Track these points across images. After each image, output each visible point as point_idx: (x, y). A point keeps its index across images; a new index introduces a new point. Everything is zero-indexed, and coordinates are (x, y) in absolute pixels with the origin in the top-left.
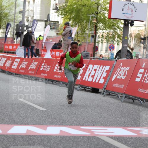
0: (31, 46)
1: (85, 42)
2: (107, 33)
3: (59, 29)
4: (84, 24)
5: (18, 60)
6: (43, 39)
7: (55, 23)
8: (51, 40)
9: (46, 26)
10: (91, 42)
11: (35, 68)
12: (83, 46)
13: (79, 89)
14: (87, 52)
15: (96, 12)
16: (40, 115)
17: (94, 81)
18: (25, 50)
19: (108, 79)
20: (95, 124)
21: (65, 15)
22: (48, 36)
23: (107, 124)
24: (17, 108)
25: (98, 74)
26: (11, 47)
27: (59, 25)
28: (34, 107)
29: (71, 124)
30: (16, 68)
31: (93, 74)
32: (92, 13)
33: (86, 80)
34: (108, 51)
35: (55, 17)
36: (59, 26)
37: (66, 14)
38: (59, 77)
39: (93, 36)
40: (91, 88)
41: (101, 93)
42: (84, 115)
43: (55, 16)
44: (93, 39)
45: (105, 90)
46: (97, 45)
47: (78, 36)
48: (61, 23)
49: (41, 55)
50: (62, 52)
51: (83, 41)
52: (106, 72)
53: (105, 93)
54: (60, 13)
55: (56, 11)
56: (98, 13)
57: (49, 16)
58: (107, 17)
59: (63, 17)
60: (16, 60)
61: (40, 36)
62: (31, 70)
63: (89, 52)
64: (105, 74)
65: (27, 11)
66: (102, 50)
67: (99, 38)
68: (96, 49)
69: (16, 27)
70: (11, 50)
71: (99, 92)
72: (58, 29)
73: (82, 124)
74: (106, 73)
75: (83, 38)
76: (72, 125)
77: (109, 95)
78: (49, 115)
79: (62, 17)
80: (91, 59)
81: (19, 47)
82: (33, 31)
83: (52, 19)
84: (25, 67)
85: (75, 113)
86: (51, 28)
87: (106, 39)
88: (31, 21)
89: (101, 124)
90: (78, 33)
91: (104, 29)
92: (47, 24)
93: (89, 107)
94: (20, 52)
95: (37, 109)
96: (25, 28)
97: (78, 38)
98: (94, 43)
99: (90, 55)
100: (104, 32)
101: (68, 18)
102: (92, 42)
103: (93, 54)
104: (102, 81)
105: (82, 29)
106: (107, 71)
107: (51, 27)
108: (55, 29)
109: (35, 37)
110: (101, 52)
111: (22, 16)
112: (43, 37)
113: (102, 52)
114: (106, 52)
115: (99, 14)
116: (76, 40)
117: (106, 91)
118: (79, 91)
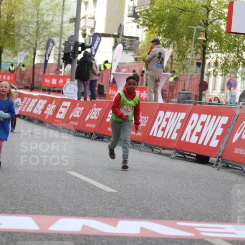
0: (90, 79)
1: (185, 74)
2: (224, 59)
3: (139, 50)
4: (182, 43)
5: (68, 104)
6: (111, 68)
7: (131, 39)
8: (124, 70)
9: (116, 44)
10: (195, 74)
11: (96, 118)
12: (182, 81)
13: (174, 156)
14: (188, 92)
15: (205, 22)
16: (106, 201)
17: (200, 143)
18: (79, 86)
19: (225, 140)
20: (203, 218)
21: (149, 26)
22: (119, 63)
23: (223, 218)
24: (66, 187)
25: (208, 131)
26: (54, 81)
27: (139, 43)
28: (95, 187)
29: (159, 217)
30: (63, 118)
31: (199, 131)
32: (197, 24)
33: (187, 140)
34: (225, 91)
35: (131, 29)
36: (138, 46)
37: (152, 25)
38: (140, 134)
39: (198, 64)
40: (195, 155)
41: (213, 164)
42: (183, 202)
43: (132, 27)
44: (199, 69)
45: (220, 159)
46: (205, 79)
47: (172, 64)
48: (142, 41)
49: (107, 95)
50: (145, 91)
51: (182, 72)
52: (221, 127)
53: (220, 165)
54: (141, 23)
55: (134, 18)
56: (208, 23)
57: (122, 27)
58: (225, 31)
59: (147, 30)
60: (64, 104)
61: (107, 62)
62: (90, 121)
63: (192, 92)
64: (219, 131)
65: (83, 18)
66: (214, 89)
67: (210, 68)
68: (204, 86)
69: (63, 47)
70: (55, 86)
71: (209, 161)
72: (137, 50)
73: (179, 217)
74: (222, 129)
75: (181, 67)
76: (161, 219)
77: (228, 167)
78: (121, 200)
79: (145, 29)
80: (195, 103)
81: (68, 81)
82: (94, 53)
83: (127, 32)
84: (79, 116)
85: (167, 197)
86: (125, 48)
87: (222, 68)
88: (89, 36)
89: (213, 218)
90: (173, 58)
91: (218, 52)
92: (118, 42)
93: (191, 188)
94: (71, 89)
95: (100, 190)
96: (80, 49)
97: (172, 67)
98: (200, 77)
99: (193, 98)
100: (218, 57)
101: (156, 32)
102: (197, 74)
103: (198, 95)
104: (214, 143)
105: (181, 52)
106: (223, 126)
107: (124, 46)
108: (131, 50)
109: (98, 65)
110: (212, 92)
111: (74, 28)
112: (111, 64)
113: (214, 91)
114: (221, 93)
115: (210, 26)
116: (170, 69)
117: (222, 160)
118: (174, 161)
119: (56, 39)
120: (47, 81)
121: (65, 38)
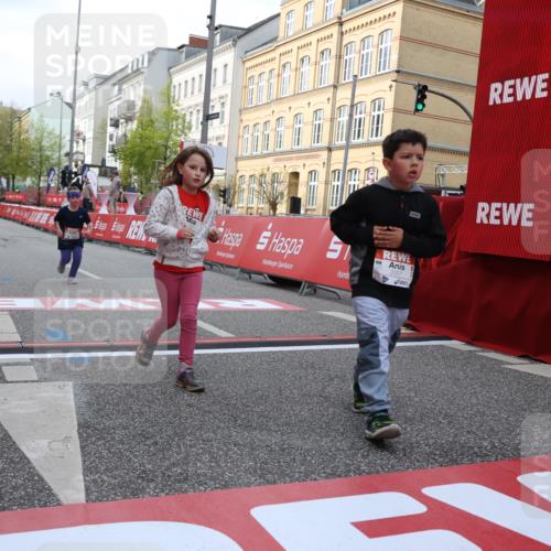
7: (111, 169)
26: (55, 200)
38: (101, 235)
83: (108, 164)
119: (56, 169)
120: (50, 199)
121: (62, 168)
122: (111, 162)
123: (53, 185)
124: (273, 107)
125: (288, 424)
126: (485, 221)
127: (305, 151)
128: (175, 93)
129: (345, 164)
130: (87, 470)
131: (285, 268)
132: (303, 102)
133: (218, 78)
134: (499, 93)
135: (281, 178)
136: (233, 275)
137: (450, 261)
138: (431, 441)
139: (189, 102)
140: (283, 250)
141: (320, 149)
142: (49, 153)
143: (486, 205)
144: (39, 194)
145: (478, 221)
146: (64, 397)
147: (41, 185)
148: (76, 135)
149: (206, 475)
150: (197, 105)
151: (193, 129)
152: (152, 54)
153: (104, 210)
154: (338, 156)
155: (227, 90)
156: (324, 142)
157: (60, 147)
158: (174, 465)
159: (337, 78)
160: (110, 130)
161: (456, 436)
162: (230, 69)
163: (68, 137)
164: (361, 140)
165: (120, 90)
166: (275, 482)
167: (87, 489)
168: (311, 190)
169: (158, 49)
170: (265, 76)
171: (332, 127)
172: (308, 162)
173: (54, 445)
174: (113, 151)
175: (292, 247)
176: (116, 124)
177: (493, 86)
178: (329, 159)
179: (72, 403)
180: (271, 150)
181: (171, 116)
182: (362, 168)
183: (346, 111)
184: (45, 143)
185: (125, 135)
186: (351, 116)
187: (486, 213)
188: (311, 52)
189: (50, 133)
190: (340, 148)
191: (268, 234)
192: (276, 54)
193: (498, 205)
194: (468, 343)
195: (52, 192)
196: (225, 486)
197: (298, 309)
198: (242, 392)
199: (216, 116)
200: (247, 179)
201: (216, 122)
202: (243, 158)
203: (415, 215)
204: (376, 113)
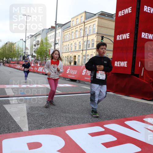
7: (34, 56)
26: (22, 63)
38: (32, 70)
98: (45, 61)
120: (20, 63)
121: (23, 56)
122: (34, 54)
123: (21, 59)
124: (70, 41)
125: (74, 112)
126: (117, 66)
127: (77, 51)
128: (48, 39)
129: (86, 54)
130: (29, 123)
131: (73, 77)
132: (76, 40)
133: (58, 35)
134: (119, 38)
135: (72, 57)
136: (62, 79)
137: (109, 75)
138: (106, 115)
139: (51, 40)
140: (72, 73)
141: (80, 50)
142: (20, 53)
143: (117, 62)
144: (18, 62)
145: (115, 66)
146: (24, 107)
147: (19, 60)
148: (26, 48)
149: (55, 124)
150: (53, 41)
151: (52, 46)
152: (43, 30)
153: (33, 65)
154: (84, 52)
155: (60, 38)
156: (81, 49)
157: (23, 51)
158: (48, 122)
159: (84, 35)
160: (34, 47)
161: (111, 113)
162: (60, 33)
163: (24, 49)
164: (89, 48)
165: (36, 38)
166: (71, 125)
167: (29, 128)
168: (79, 59)
169: (44, 29)
170: (68, 35)
171: (83, 46)
172: (78, 53)
173: (22, 118)
174: (35, 52)
175: (75, 72)
176: (35, 46)
177: (118, 36)
178: (82, 53)
179: (26, 108)
180: (70, 51)
181: (47, 44)
182: (90, 54)
183: (86, 42)
184: (19, 50)
185: (37, 48)
186: (87, 43)
187: (117, 64)
188: (78, 29)
189: (20, 48)
190: (85, 50)
191: (69, 69)
192: (70, 30)
193: (119, 62)
194: (114, 93)
195: (21, 61)
196: (60, 126)
197: (76, 86)
198: (64, 105)
199: (57, 43)
200: (64, 57)
201: (57, 45)
202: (64, 53)
203: (105, 62)
204: (93, 42)
